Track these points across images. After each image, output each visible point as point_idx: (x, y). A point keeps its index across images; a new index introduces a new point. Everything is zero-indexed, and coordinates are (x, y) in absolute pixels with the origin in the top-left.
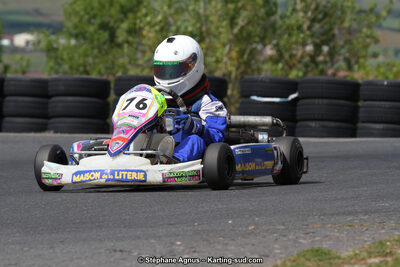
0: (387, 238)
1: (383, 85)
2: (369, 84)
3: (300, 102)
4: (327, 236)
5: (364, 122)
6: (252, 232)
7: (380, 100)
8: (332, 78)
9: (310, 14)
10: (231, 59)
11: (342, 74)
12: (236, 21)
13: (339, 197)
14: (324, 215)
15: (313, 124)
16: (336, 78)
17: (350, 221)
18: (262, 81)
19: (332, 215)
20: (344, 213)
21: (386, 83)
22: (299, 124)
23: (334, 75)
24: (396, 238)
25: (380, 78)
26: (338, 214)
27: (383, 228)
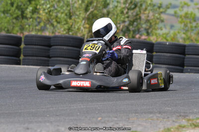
0: (171, 127)
1: (166, 45)
2: (159, 44)
4: (140, 125)
6: (100, 121)
7: (164, 53)
8: (138, 40)
10: (85, 28)
11: (144, 37)
12: (89, 8)
13: (145, 103)
16: (141, 40)
17: (151, 117)
19: (142, 113)
20: (148, 113)
21: (168, 44)
23: (140, 38)
24: (176, 127)
25: (164, 41)
26: (145, 113)
27: (169, 121)
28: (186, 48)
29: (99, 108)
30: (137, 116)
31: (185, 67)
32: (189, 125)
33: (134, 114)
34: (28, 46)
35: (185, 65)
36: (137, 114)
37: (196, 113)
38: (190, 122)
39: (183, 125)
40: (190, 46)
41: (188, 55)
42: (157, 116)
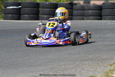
1: (47, 4)
2: (42, 3)
3: (22, 9)
5: (41, 15)
15: (26, 16)
18: (10, 3)
21: (48, 3)
22: (22, 15)
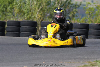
0: (80, 66)
7: (78, 28)
9: (59, 5)
10: (38, 16)
13: (67, 54)
14: (63, 59)
17: (70, 61)
19: (65, 59)
20: (69, 59)
24: (83, 66)
25: (78, 22)
26: (67, 59)
27: (79, 63)
28: (89, 26)
29: (44, 57)
30: (63, 61)
31: (89, 36)
32: (89, 65)
33: (61, 60)
34: (9, 26)
35: (89, 34)
36: (63, 60)
37: (93, 59)
38: (90, 63)
39: (86, 65)
40: (91, 25)
41: (90, 29)
42: (73, 61)
